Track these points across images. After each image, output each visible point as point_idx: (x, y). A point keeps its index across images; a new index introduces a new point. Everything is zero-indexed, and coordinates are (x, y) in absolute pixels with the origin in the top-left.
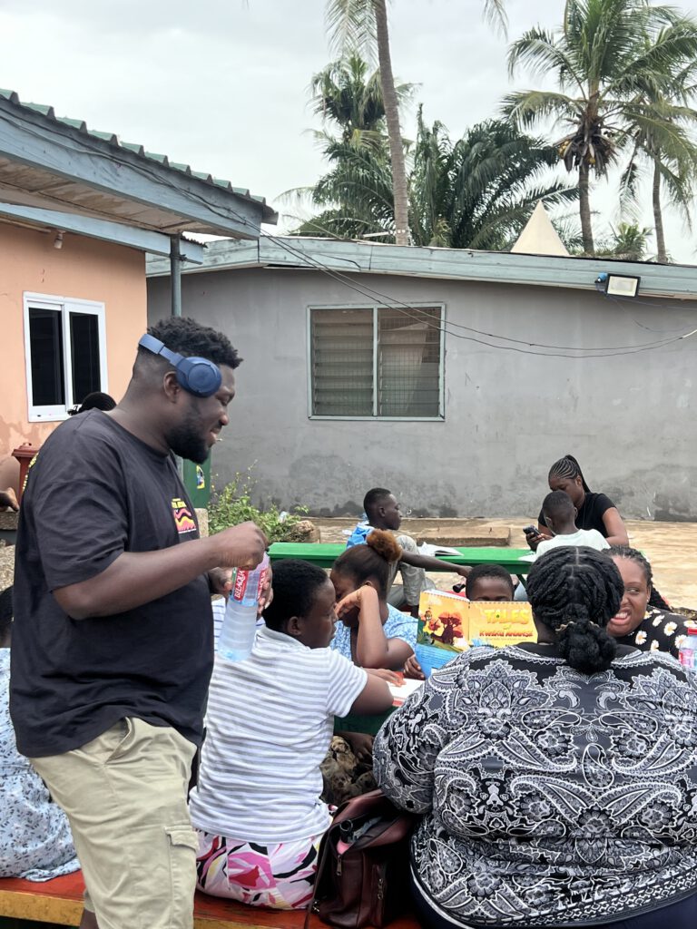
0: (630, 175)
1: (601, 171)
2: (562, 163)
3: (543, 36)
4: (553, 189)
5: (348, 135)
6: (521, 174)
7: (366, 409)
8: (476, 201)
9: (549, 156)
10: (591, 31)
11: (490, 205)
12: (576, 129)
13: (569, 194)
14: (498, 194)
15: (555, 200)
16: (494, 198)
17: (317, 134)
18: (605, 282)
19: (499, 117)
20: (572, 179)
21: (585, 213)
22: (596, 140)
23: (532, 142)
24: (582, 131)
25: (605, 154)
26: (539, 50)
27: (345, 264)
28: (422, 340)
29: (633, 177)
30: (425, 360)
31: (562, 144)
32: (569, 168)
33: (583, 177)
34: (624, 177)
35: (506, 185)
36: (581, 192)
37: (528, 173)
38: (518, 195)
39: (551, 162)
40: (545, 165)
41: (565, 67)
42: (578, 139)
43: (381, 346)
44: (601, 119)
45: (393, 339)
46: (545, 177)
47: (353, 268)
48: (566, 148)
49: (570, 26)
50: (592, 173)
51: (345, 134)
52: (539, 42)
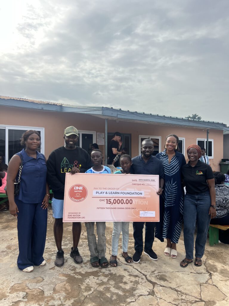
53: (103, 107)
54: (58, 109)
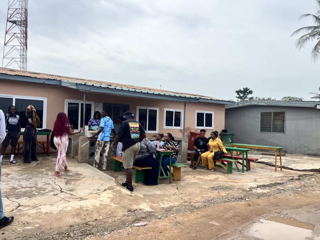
7: (270, 131)
18: (316, 106)
27: (265, 104)
28: (281, 118)
30: (282, 122)
45: (275, 118)
47: (266, 105)
53: (77, 83)
54: (58, 83)
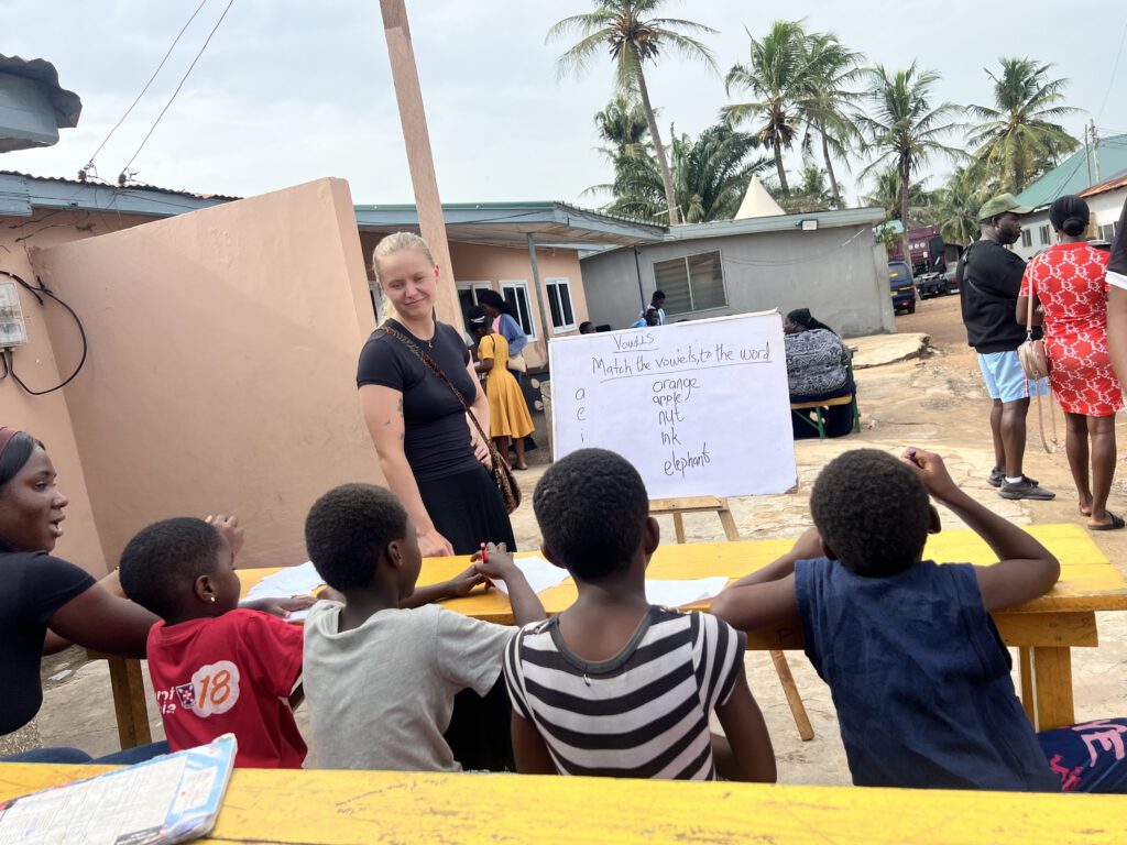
0: (807, 142)
1: (788, 145)
2: (762, 145)
3: (741, 69)
4: (759, 162)
5: (622, 149)
6: (737, 157)
7: (688, 308)
8: (712, 178)
9: (753, 142)
10: (769, 60)
11: (722, 178)
12: (768, 122)
13: (770, 164)
14: (725, 171)
15: (761, 169)
16: (723, 174)
17: (601, 150)
18: (801, 224)
19: (719, 123)
20: (770, 154)
21: (782, 173)
22: (782, 127)
23: (742, 135)
24: (772, 122)
25: (788, 134)
26: (740, 78)
28: (711, 269)
29: (809, 142)
30: (715, 279)
31: (761, 133)
32: (767, 147)
33: (777, 151)
34: (803, 144)
35: (729, 165)
36: (777, 161)
37: (743, 155)
38: (738, 170)
39: (756, 146)
40: (752, 148)
41: (757, 85)
42: (770, 128)
43: (691, 276)
44: (784, 113)
45: (697, 270)
46: (753, 156)
48: (763, 135)
49: (755, 60)
50: (782, 147)
51: (620, 148)
52: (739, 73)
